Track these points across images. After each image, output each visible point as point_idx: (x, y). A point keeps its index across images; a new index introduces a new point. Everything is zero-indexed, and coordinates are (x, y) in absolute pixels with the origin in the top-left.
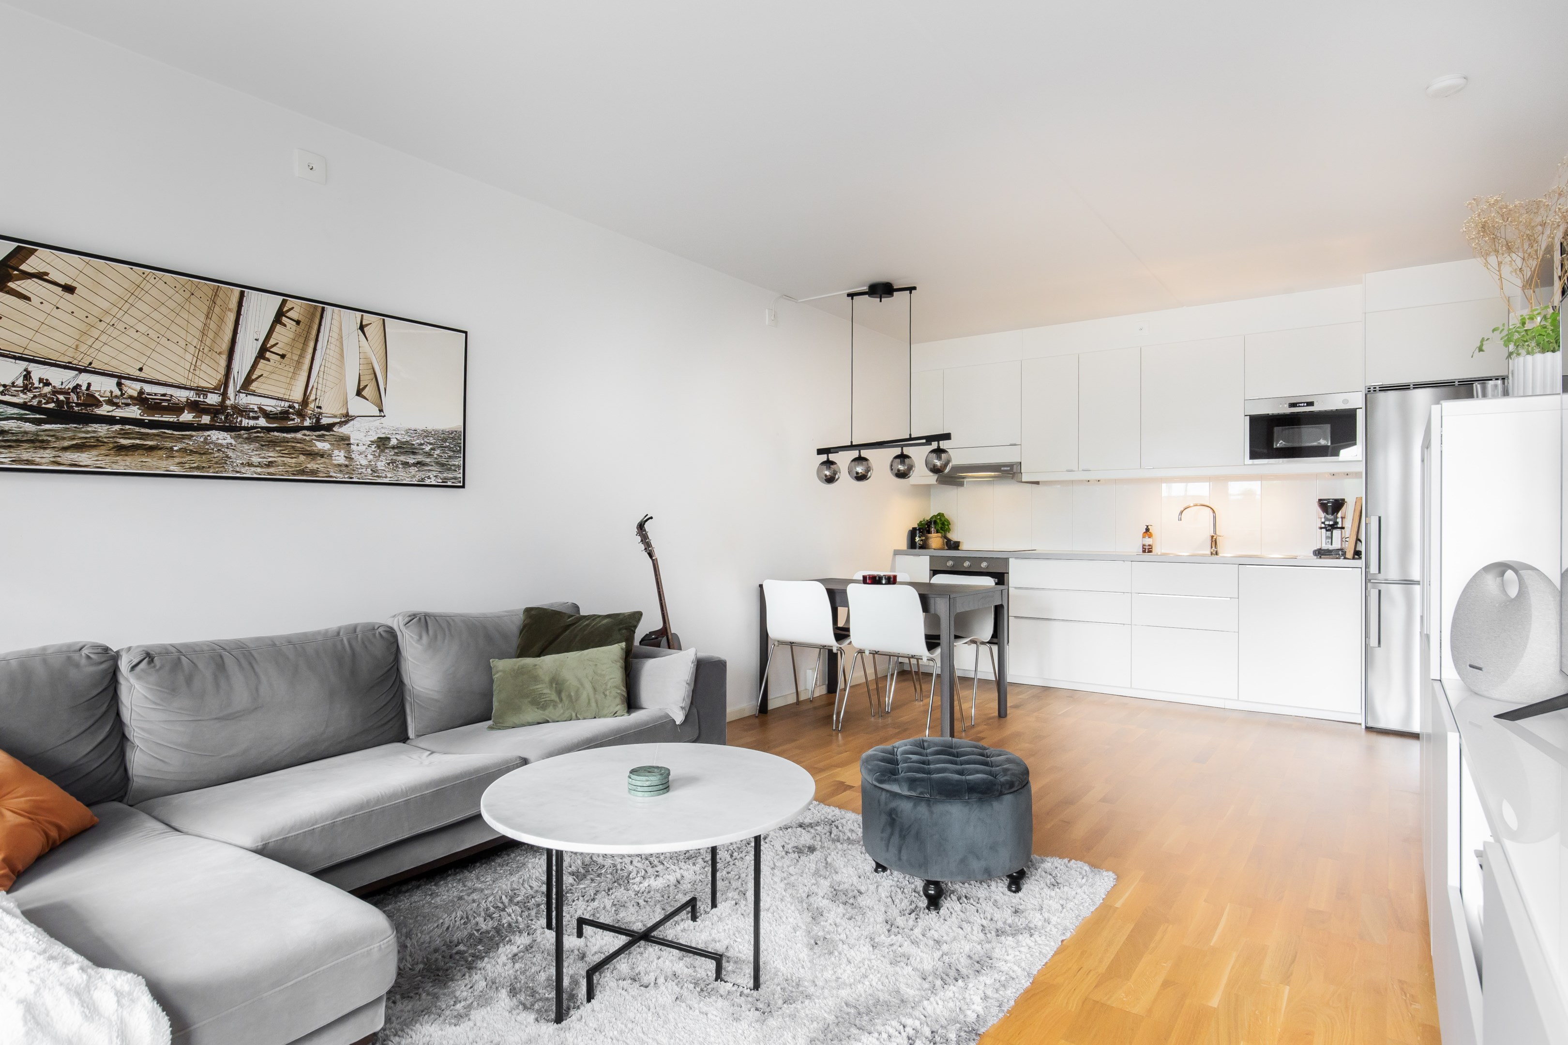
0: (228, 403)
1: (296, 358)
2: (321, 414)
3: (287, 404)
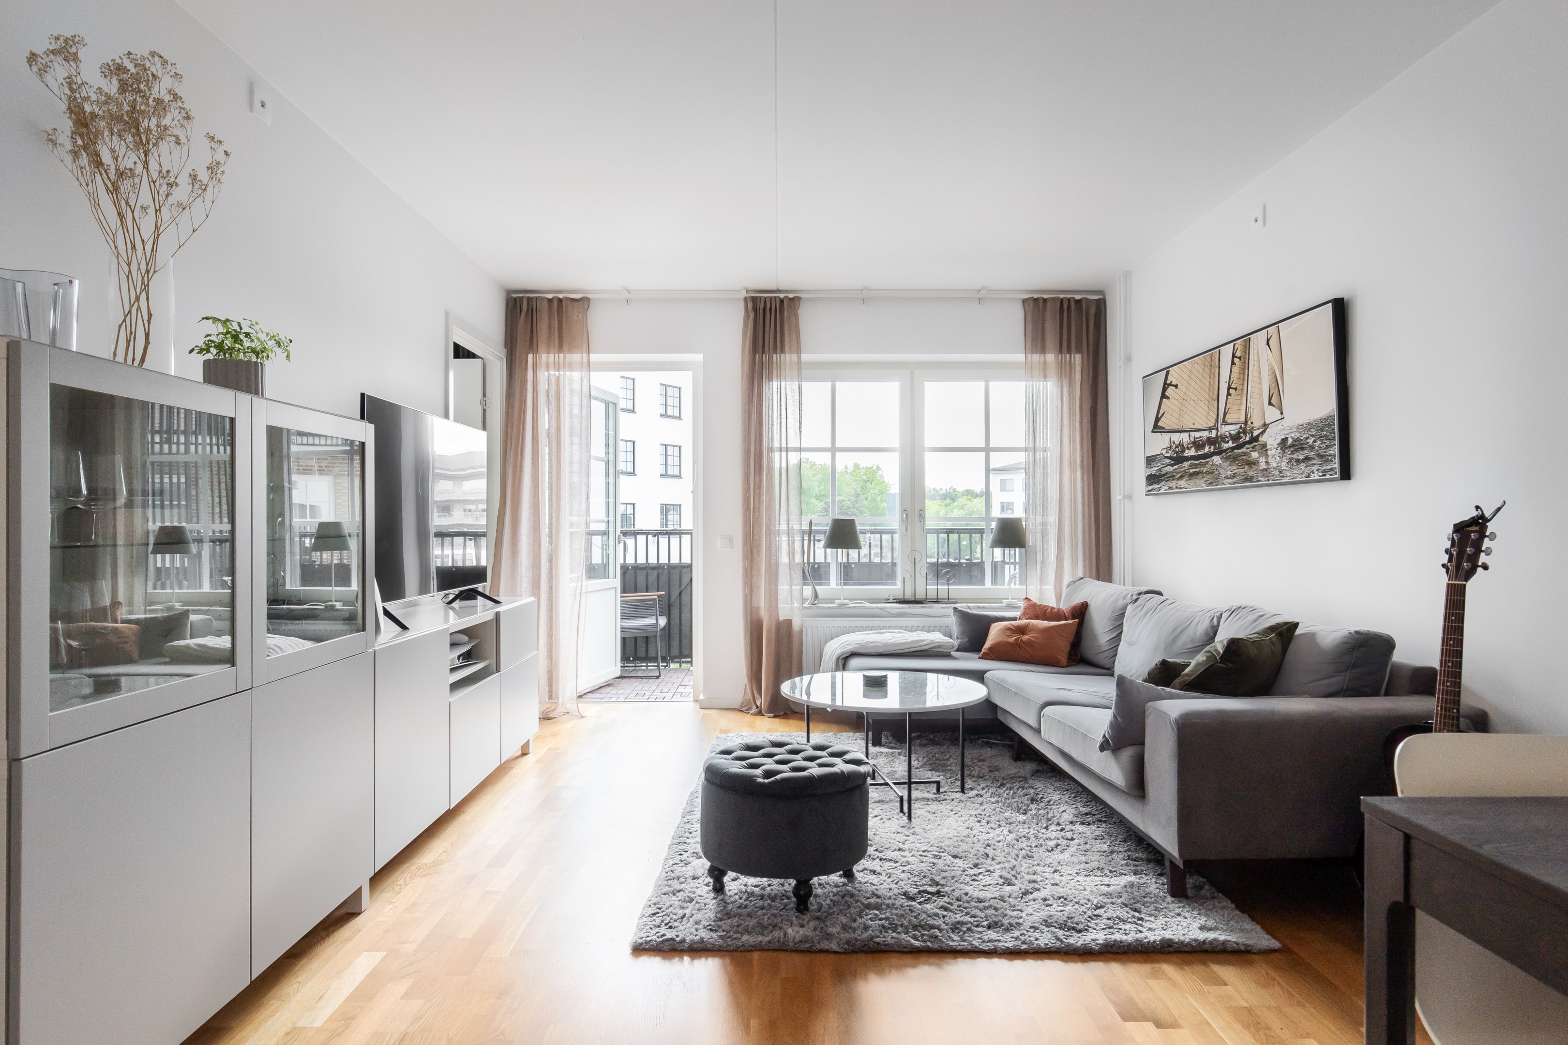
0: (1219, 434)
1: (1241, 388)
2: (1253, 428)
3: (1238, 426)
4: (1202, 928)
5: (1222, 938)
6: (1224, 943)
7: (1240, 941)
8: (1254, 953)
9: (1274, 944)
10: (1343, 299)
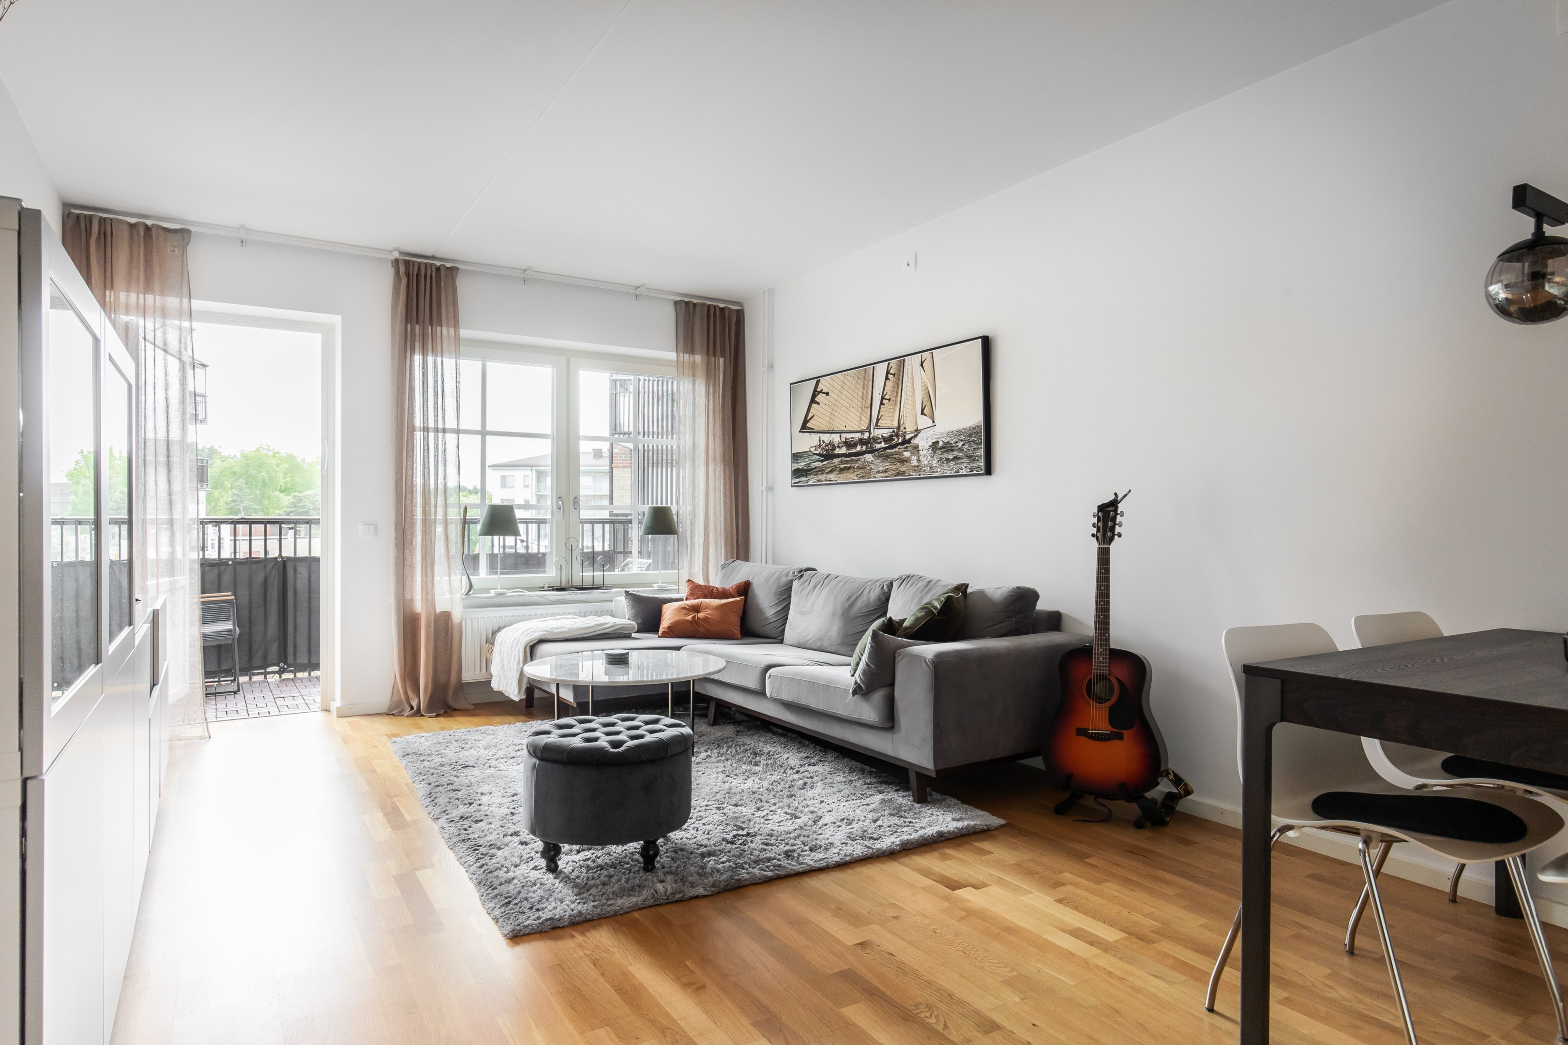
0: (871, 436)
1: (894, 399)
2: (905, 432)
3: (891, 430)
4: (954, 820)
5: (972, 823)
6: (974, 827)
7: (983, 823)
8: (993, 830)
9: (1002, 821)
10: (988, 336)
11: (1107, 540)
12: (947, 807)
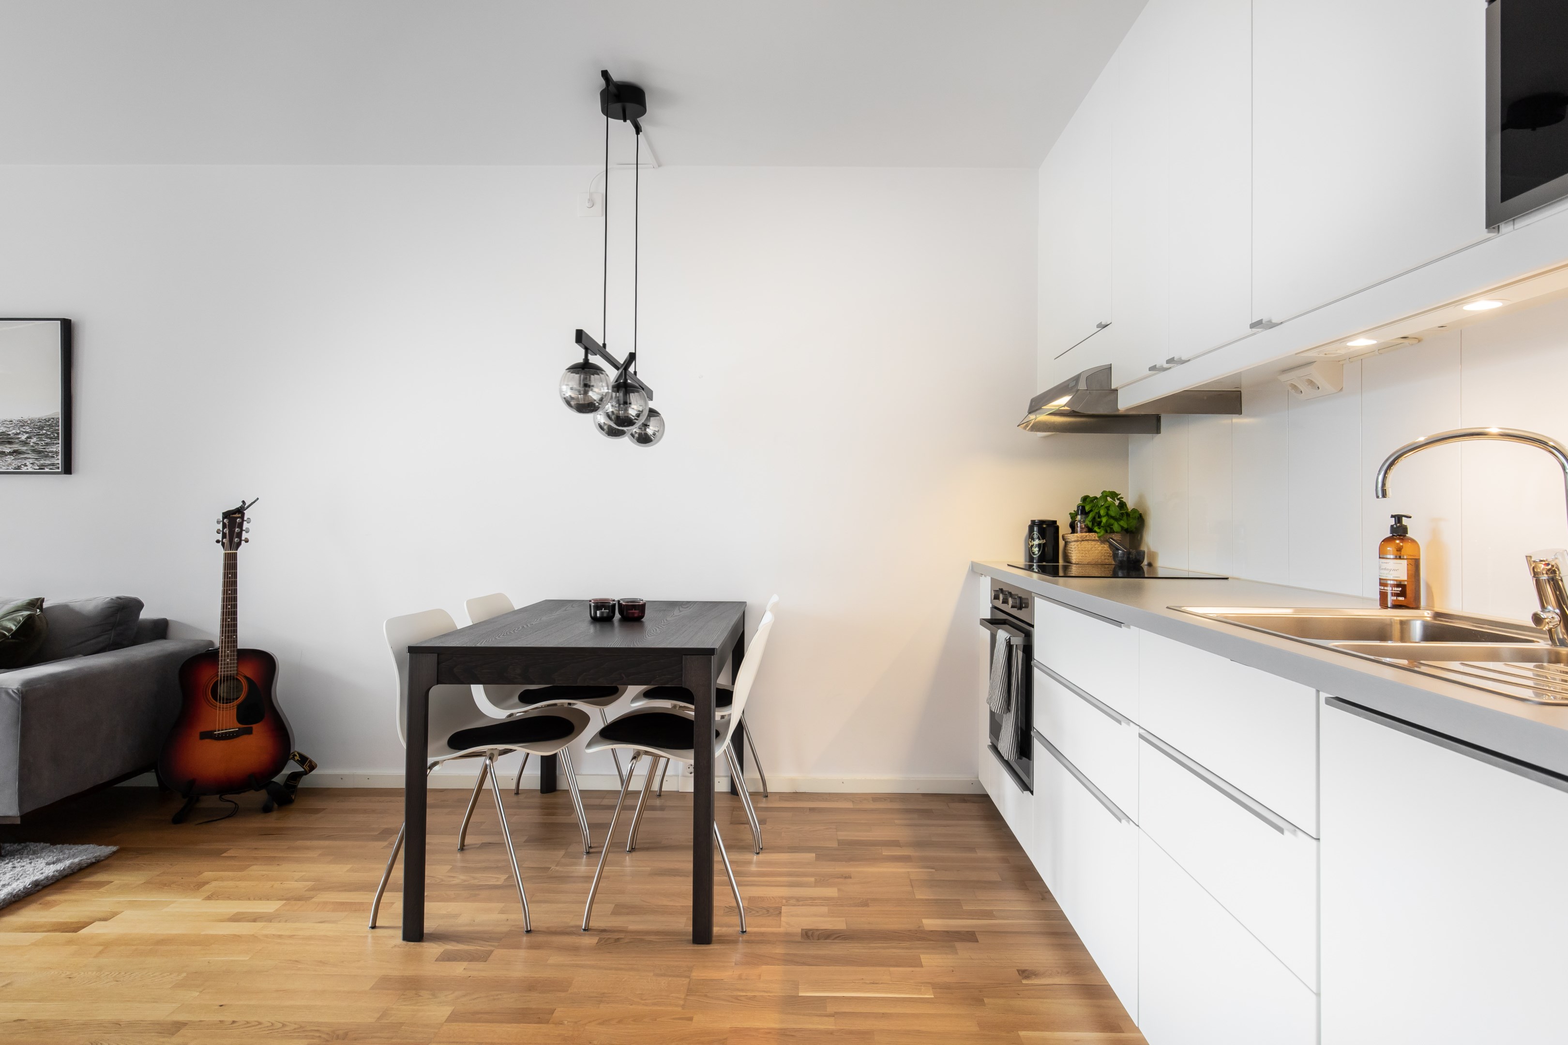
4: (48, 864)
5: (77, 860)
6: (79, 863)
7: (91, 856)
8: (103, 860)
9: (113, 848)
10: (70, 320)
11: (234, 545)
12: (32, 855)
